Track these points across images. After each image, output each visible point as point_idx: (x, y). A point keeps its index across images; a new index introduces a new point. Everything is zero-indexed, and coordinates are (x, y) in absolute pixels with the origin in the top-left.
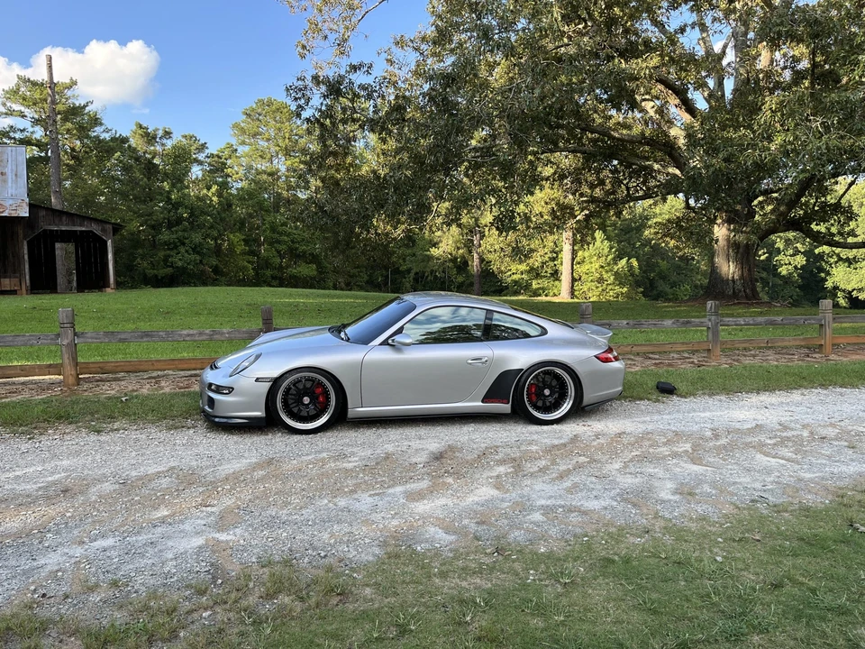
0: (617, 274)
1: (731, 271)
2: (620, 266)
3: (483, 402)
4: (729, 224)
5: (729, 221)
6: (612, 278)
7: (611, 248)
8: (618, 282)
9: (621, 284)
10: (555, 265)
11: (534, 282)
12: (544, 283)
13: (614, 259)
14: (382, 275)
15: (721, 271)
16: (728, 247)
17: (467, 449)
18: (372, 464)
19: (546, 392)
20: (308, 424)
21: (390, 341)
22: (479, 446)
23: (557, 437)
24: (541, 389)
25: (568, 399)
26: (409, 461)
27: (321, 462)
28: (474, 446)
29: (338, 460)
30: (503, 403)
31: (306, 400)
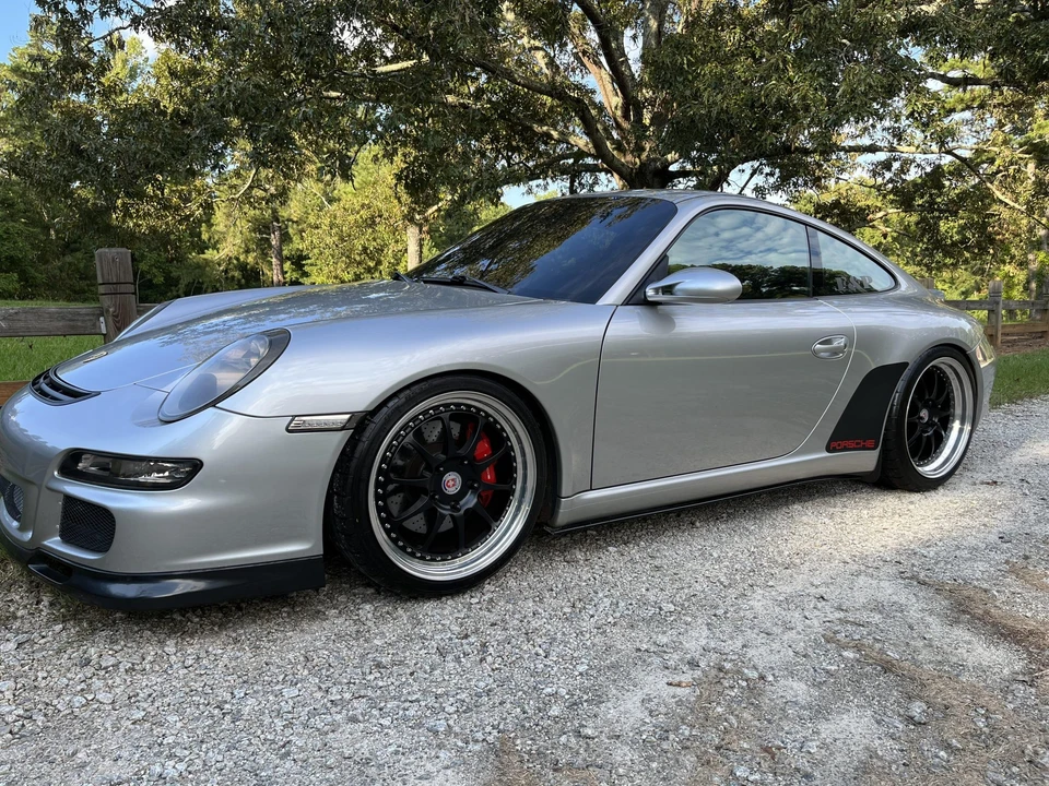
3: (828, 450)
17: (985, 586)
18: (917, 709)
19: (924, 413)
20: (458, 561)
21: (650, 292)
22: (978, 571)
23: (1033, 517)
24: (915, 411)
25: (956, 425)
26: (981, 670)
27: (726, 731)
28: (967, 573)
29: (757, 707)
30: (864, 448)
31: (452, 482)
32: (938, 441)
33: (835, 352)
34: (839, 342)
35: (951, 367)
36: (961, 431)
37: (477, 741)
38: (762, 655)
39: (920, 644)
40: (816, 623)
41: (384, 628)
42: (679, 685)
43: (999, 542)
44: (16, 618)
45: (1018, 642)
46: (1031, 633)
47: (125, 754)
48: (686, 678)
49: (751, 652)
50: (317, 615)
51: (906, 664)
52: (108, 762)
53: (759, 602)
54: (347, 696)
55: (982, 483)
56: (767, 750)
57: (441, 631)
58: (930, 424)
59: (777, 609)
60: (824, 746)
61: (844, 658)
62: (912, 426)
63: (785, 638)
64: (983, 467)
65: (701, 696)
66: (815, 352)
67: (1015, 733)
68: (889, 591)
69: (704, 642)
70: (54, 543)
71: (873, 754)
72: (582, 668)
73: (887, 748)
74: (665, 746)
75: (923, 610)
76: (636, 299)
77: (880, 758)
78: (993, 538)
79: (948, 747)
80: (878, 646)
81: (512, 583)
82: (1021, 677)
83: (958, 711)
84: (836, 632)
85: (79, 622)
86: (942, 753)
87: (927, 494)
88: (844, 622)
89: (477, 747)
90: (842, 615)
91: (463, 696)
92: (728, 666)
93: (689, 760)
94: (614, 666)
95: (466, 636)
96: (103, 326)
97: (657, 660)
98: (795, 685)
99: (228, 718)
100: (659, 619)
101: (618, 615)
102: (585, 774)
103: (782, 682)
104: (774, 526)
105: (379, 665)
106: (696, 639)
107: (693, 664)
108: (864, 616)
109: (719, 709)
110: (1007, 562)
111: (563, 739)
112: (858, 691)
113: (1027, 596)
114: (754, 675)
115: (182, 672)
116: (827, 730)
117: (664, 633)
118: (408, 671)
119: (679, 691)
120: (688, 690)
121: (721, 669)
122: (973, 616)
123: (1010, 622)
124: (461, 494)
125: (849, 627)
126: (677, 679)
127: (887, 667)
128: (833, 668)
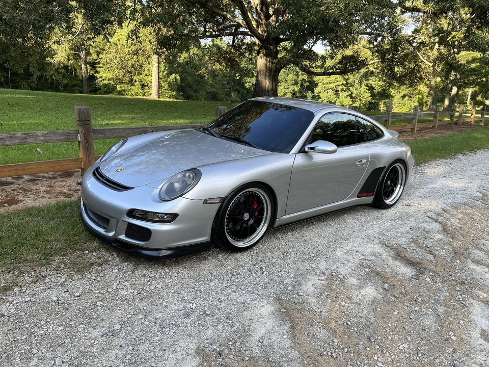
0: (169, 83)
1: (267, 85)
2: (171, 78)
3: (358, 197)
4: (267, 57)
5: (266, 55)
6: (167, 85)
7: (166, 67)
8: (170, 88)
9: (172, 90)
10: (131, 76)
11: (118, 86)
12: (125, 87)
13: (167, 74)
14: (4, 77)
15: (261, 85)
16: (266, 71)
17: (405, 247)
18: (386, 286)
19: (389, 182)
20: (247, 240)
21: (306, 149)
22: (403, 241)
23: (421, 220)
24: (387, 181)
25: (399, 186)
26: (403, 274)
27: (337, 293)
28: (400, 242)
29: (344, 286)
30: (369, 196)
31: (246, 216)
32: (393, 191)
33: (363, 165)
34: (364, 161)
35: (400, 167)
36: (400, 188)
37: (271, 297)
38: (343, 271)
39: (386, 266)
40: (356, 260)
41: (229, 263)
42: (321, 280)
43: (410, 230)
44: (108, 261)
45: (414, 266)
46: (418, 263)
47: (177, 303)
48: (323, 278)
49: (339, 270)
50: (205, 259)
51: (383, 273)
52: (173, 305)
53: (339, 253)
54: (228, 284)
55: (405, 205)
56: (348, 298)
57: (247, 264)
58: (391, 185)
59: (345, 255)
60: (362, 296)
61: (366, 271)
62: (385, 187)
63: (348, 265)
64: (406, 197)
65: (328, 283)
66: (356, 165)
67: (412, 293)
68: (378, 248)
69: (325, 266)
70: (123, 237)
71: (375, 298)
72: (293, 275)
73: (379, 297)
74: (322, 297)
75: (387, 255)
76: (302, 151)
77: (377, 299)
78: (408, 229)
79: (395, 296)
80: (375, 267)
81: (261, 247)
82: (414, 277)
83: (397, 287)
84: (363, 263)
85: (131, 262)
86: (393, 298)
87: (388, 210)
88: (364, 259)
89: (272, 299)
90: (364, 257)
91: (262, 284)
92: (334, 274)
93: (329, 301)
94: (301, 275)
95: (254, 265)
96: (79, 138)
97: (313, 273)
98: (353, 279)
99: (198, 292)
100: (310, 259)
101: (298, 258)
102: (303, 305)
103: (349, 279)
104: (339, 224)
105: (233, 275)
106: (323, 266)
107: (324, 274)
108: (370, 257)
109: (334, 287)
110: (412, 238)
111: (294, 296)
112: (370, 281)
113: (417, 250)
114: (341, 277)
115: (176, 278)
116: (363, 292)
117: (313, 264)
118: (243, 277)
119: (322, 282)
120: (324, 282)
121: (332, 275)
122: (401, 257)
123: (412, 259)
124: (249, 220)
125: (366, 261)
126: (320, 278)
127: (378, 274)
128: (363, 274)
